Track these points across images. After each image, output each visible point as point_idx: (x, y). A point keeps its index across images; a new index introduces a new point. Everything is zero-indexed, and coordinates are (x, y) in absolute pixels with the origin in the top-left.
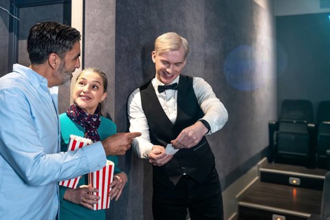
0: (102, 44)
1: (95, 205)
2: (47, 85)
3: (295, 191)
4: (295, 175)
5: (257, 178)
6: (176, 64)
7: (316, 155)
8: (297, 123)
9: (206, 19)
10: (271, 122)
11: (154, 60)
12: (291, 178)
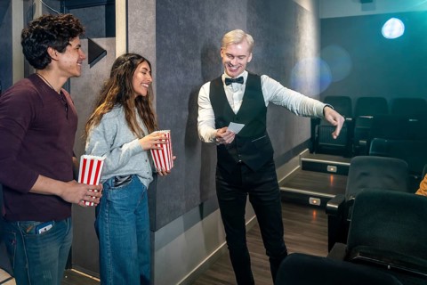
0: (144, 43)
3: (332, 177)
4: (333, 163)
5: (298, 167)
6: (240, 57)
7: (353, 146)
9: (248, 21)
12: (329, 166)
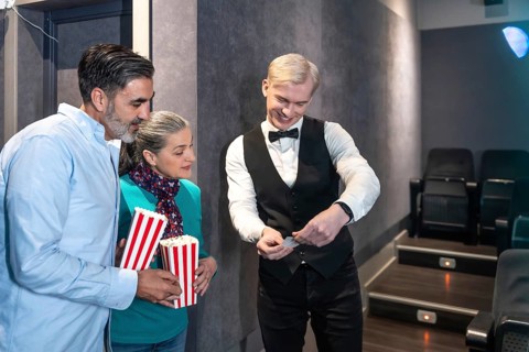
0: (178, 74)
1: (176, 302)
2: (103, 135)
3: (448, 277)
4: (448, 254)
5: (394, 259)
6: (298, 104)
7: (479, 226)
8: (450, 181)
9: (324, 37)
10: (414, 181)
11: (265, 93)
12: (442, 259)
